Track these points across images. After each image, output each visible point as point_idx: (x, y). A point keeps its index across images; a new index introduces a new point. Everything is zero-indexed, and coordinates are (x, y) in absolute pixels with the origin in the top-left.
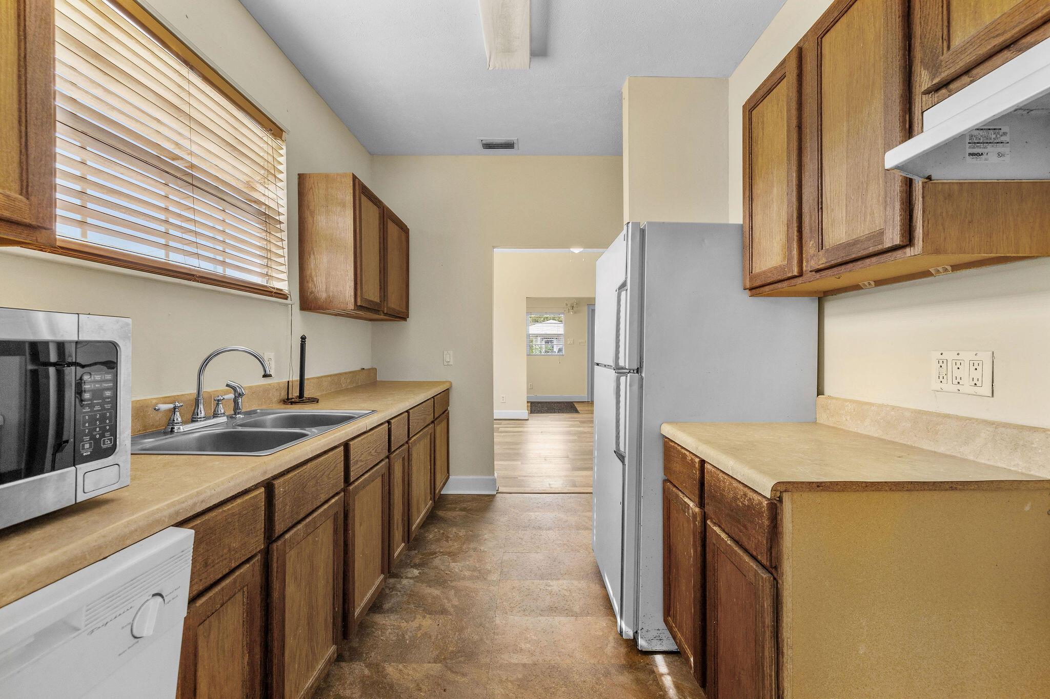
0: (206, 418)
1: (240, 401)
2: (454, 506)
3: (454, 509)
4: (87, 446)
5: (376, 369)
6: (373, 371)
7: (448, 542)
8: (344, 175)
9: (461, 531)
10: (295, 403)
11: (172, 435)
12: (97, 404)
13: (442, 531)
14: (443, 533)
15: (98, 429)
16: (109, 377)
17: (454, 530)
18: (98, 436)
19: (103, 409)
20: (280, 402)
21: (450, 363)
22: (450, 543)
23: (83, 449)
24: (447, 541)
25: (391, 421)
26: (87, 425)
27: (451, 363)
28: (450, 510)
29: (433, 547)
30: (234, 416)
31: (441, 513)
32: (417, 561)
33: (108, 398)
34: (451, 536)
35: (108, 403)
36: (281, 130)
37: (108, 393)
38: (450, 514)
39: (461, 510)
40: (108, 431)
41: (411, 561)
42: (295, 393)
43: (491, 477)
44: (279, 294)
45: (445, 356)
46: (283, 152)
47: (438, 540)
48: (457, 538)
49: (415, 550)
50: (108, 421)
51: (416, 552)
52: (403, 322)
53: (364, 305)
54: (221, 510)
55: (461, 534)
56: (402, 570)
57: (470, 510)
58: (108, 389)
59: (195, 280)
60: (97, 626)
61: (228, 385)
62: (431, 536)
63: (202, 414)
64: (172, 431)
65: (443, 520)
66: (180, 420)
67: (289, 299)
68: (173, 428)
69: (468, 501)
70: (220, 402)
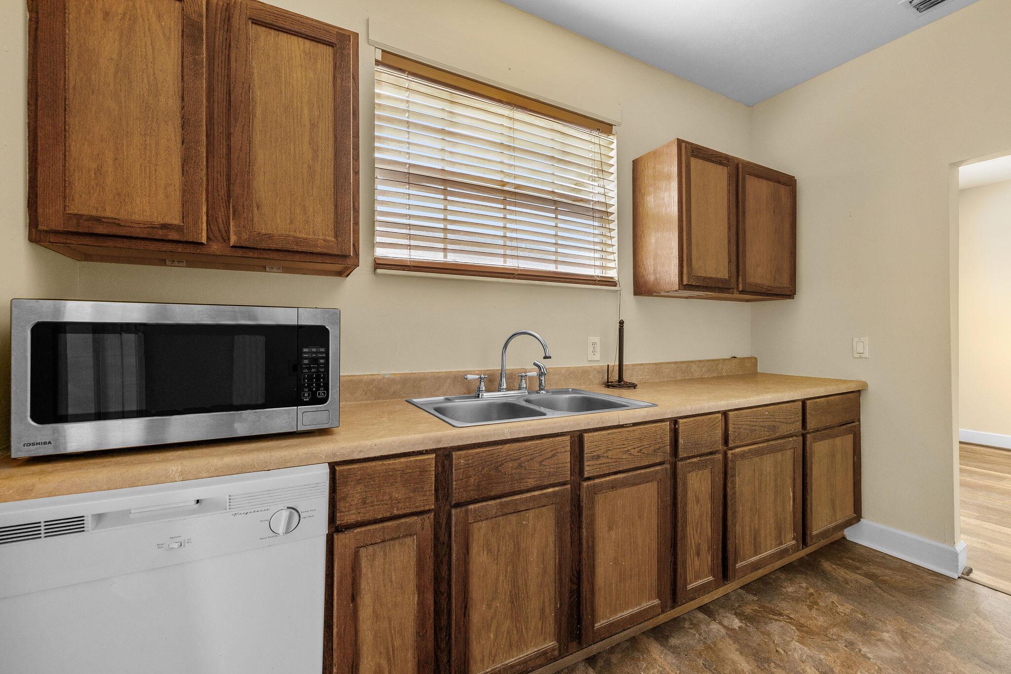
0: (508, 389)
1: (543, 378)
2: (857, 564)
3: (855, 569)
4: (306, 395)
5: (756, 359)
6: (753, 360)
7: (810, 610)
8: (668, 145)
9: (843, 605)
10: (614, 387)
11: (478, 399)
12: (314, 368)
13: (812, 590)
14: (812, 594)
15: (314, 385)
16: (323, 350)
17: (834, 598)
18: (314, 389)
19: (318, 371)
20: (603, 384)
21: (864, 356)
22: (814, 613)
23: (304, 396)
24: (810, 608)
25: (679, 420)
26: (306, 381)
27: (866, 355)
28: (847, 568)
29: (784, 605)
30: (539, 391)
31: (827, 565)
32: (748, 610)
33: (322, 364)
34: (822, 604)
35: (322, 367)
36: (611, 125)
37: (322, 361)
38: (841, 573)
39: (867, 575)
40: (322, 387)
41: (740, 606)
42: (615, 377)
43: (946, 546)
44: (610, 282)
45: (855, 345)
46: (614, 146)
47: (797, 600)
48: (831, 610)
49: (755, 595)
50: (322, 380)
51: (755, 598)
52: (789, 301)
53: (694, 284)
54: (381, 463)
55: (841, 609)
56: (721, 611)
57: (884, 582)
58: (322, 358)
59: (515, 278)
60: (240, 512)
61: (535, 364)
62: (790, 589)
63: (505, 386)
64: (478, 397)
65: (824, 575)
66: (484, 388)
67: (618, 285)
68: (479, 394)
69: (890, 569)
70: (523, 378)
